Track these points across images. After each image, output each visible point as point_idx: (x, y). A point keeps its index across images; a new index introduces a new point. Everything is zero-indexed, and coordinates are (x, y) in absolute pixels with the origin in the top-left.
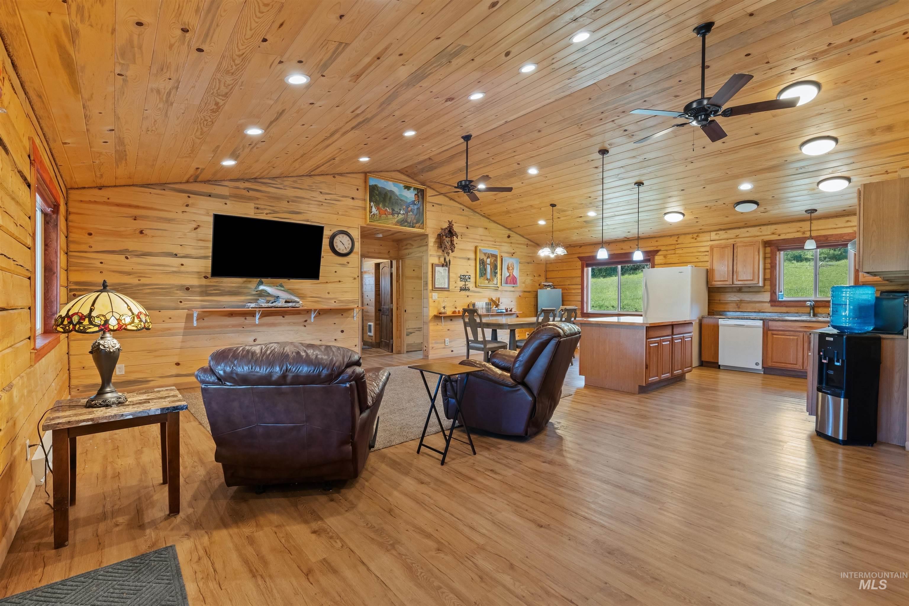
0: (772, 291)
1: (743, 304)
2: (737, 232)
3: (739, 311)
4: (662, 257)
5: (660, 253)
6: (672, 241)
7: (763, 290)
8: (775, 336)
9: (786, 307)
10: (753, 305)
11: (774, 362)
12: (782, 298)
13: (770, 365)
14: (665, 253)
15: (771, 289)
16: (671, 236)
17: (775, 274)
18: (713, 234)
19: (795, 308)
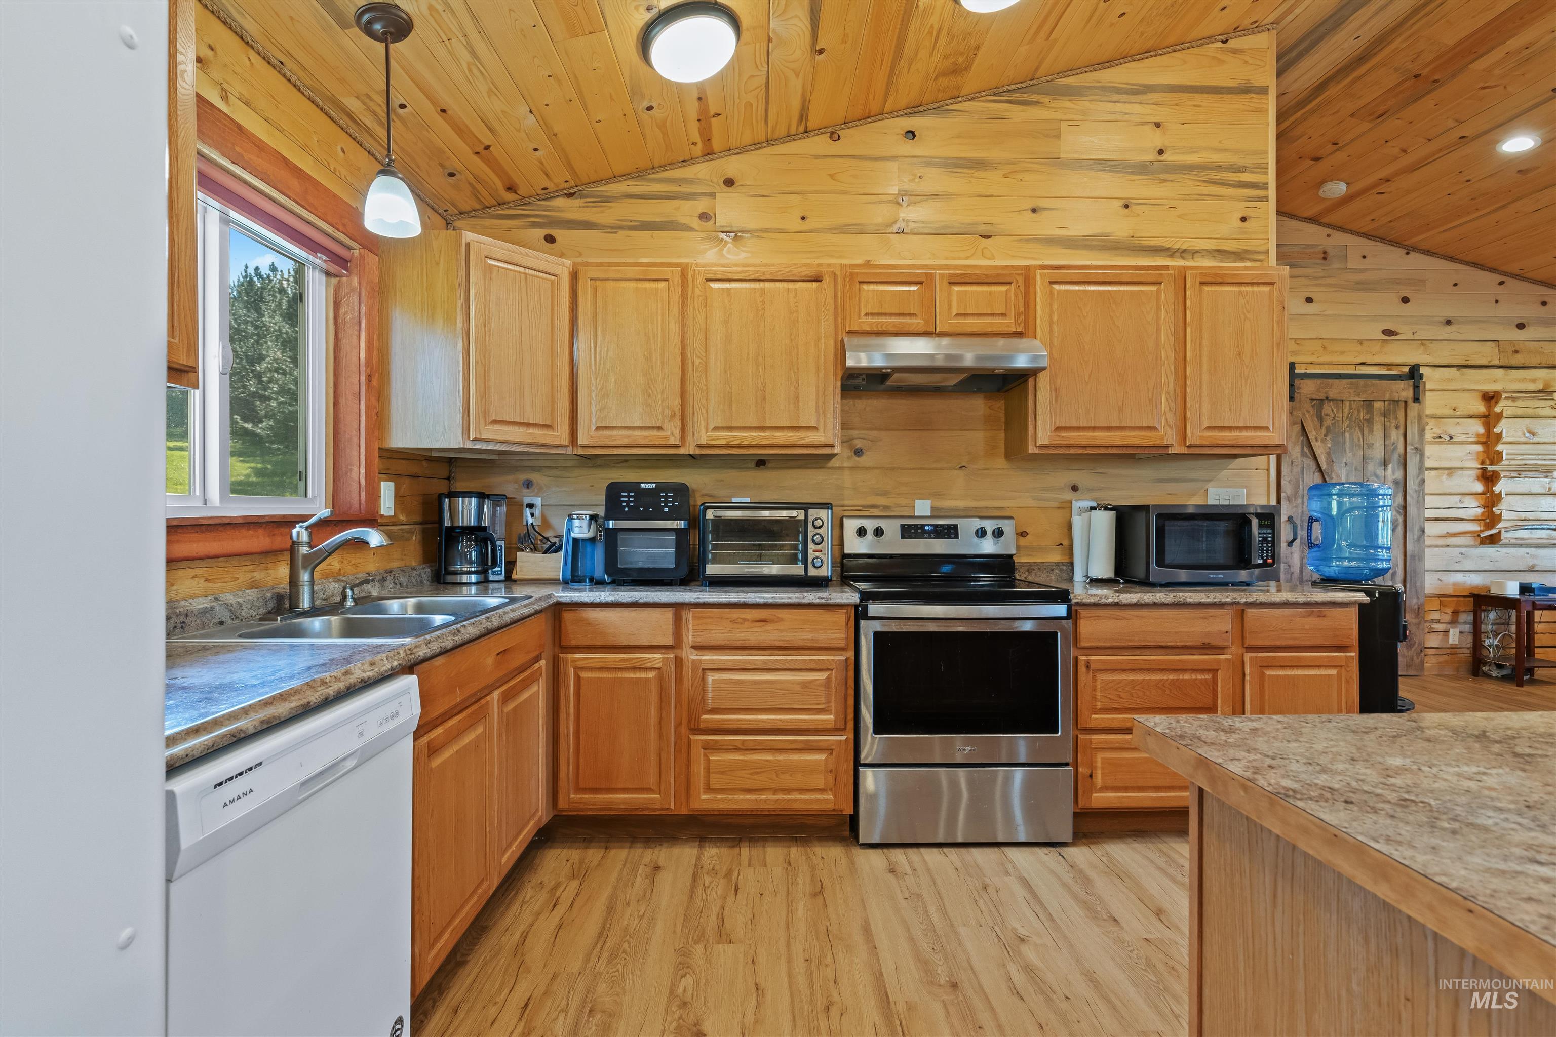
19: (193, 572)
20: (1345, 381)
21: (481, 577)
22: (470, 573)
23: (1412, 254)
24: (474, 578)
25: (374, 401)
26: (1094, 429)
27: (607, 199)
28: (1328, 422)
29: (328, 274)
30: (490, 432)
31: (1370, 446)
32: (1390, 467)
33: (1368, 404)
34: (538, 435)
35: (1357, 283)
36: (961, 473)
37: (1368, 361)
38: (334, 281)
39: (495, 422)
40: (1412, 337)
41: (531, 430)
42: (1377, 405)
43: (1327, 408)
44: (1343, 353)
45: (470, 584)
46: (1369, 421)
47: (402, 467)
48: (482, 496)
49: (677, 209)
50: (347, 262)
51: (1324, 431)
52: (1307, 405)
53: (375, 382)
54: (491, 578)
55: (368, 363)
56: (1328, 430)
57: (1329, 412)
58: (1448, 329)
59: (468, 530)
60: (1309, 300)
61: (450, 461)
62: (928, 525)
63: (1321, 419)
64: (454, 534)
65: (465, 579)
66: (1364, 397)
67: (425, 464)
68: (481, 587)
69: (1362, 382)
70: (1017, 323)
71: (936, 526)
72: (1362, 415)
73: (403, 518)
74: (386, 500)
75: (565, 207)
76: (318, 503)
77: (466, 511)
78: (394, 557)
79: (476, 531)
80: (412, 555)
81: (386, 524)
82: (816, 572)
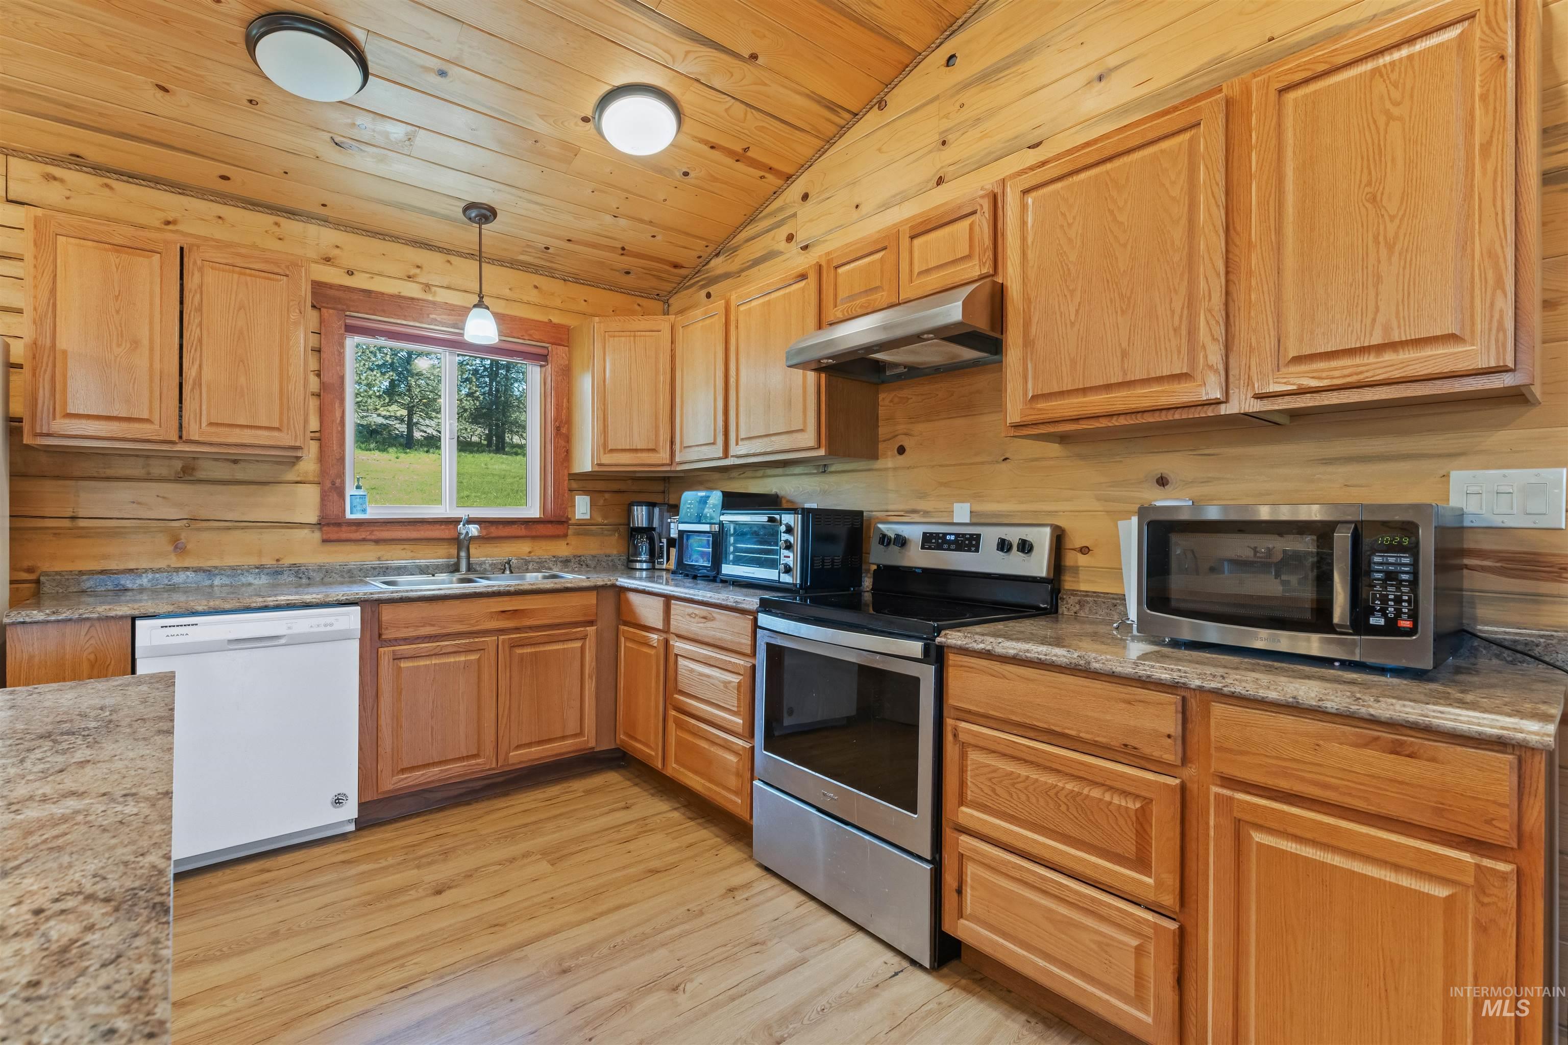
0: (328, 484)
1: (206, 536)
3: (187, 569)
7: (291, 476)
8: (404, 664)
9: (379, 542)
10: (250, 537)
11: (403, 771)
12: (364, 511)
13: (390, 787)
15: (323, 472)
17: (338, 414)
19: (402, 547)
21: (650, 566)
22: (641, 561)
24: (644, 566)
25: (562, 443)
26: (1084, 391)
27: (735, 249)
29: (541, 366)
30: (607, 459)
34: (646, 458)
36: (1004, 466)
38: (544, 369)
39: (612, 451)
41: (639, 455)
45: (642, 569)
47: (590, 485)
49: (773, 238)
50: (546, 356)
53: (564, 430)
54: (657, 566)
55: (556, 420)
59: (638, 531)
62: (951, 534)
64: (635, 533)
65: (638, 565)
67: (630, 482)
68: (649, 573)
70: (982, 264)
71: (957, 535)
73: (599, 520)
74: (582, 507)
75: (718, 265)
76: (533, 511)
77: (640, 516)
78: (591, 547)
79: (648, 531)
80: (613, 546)
81: (581, 524)
82: (786, 578)
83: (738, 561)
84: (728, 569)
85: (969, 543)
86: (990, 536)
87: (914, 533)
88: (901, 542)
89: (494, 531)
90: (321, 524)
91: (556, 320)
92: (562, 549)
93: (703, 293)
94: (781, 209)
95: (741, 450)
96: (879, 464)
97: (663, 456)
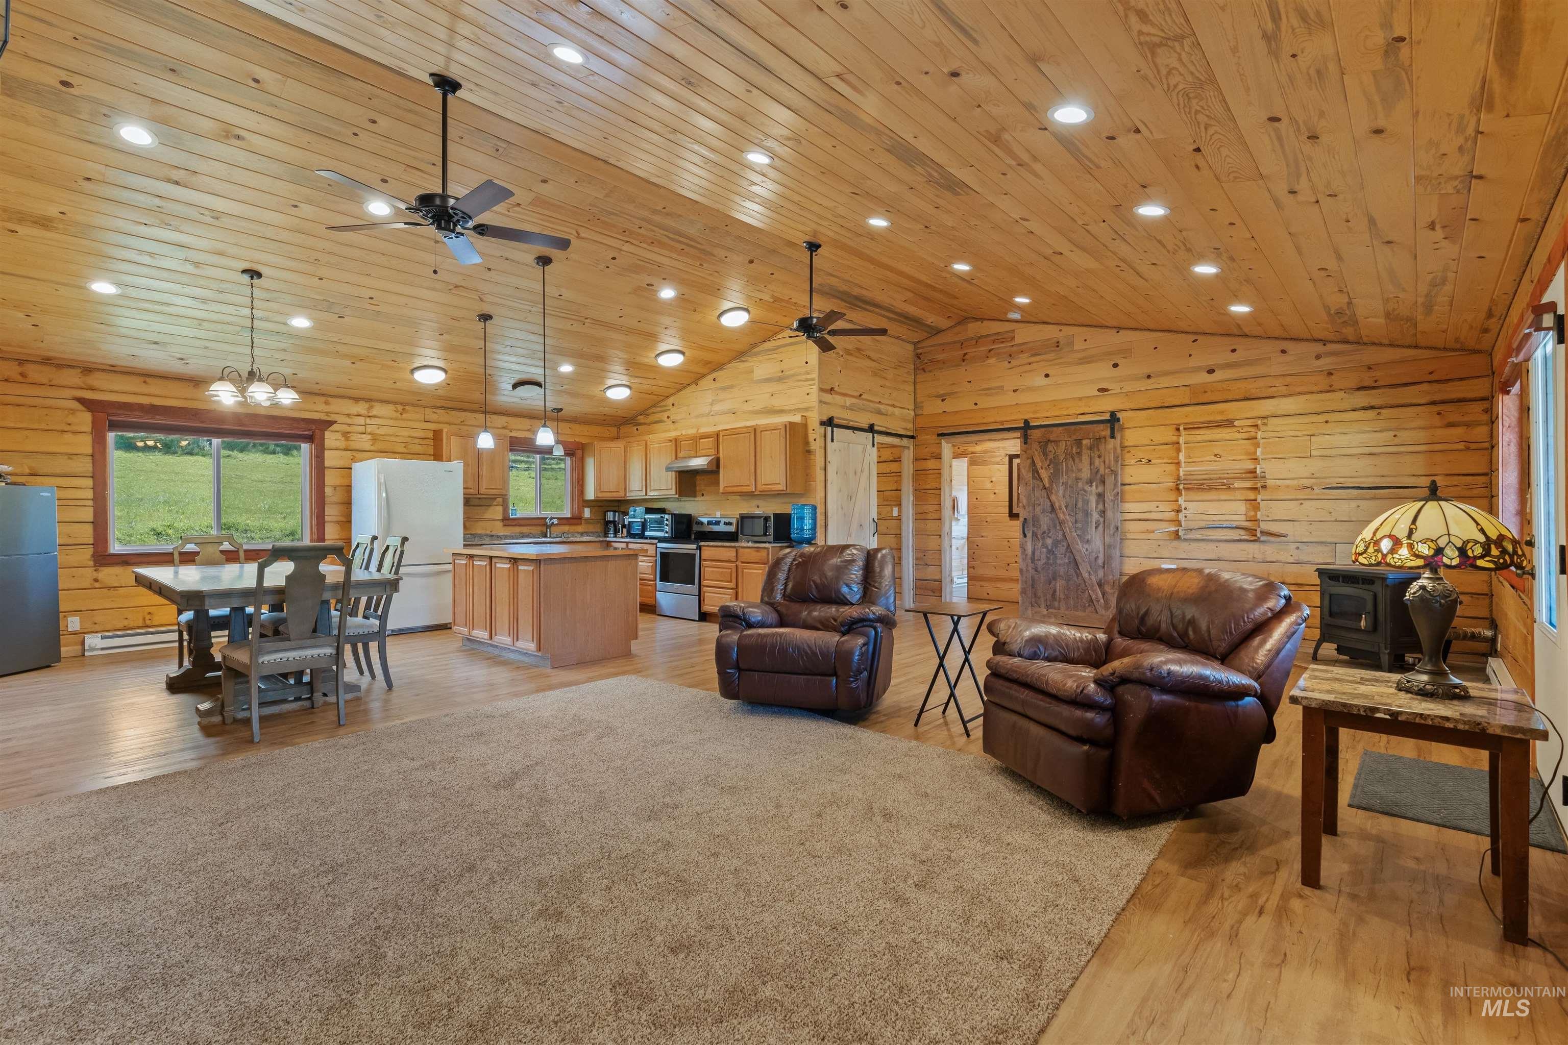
0: (504, 505)
1: (471, 523)
2: (463, 415)
4: (338, 436)
5: (334, 427)
6: (361, 408)
7: (494, 504)
9: (520, 525)
10: (483, 524)
12: (516, 515)
14: (345, 428)
15: (503, 502)
16: (357, 400)
18: (428, 411)
19: (527, 527)
20: (1060, 428)
22: (610, 534)
23: (1121, 332)
24: (612, 536)
25: (580, 488)
26: (732, 486)
27: (648, 415)
28: (1051, 456)
30: (600, 495)
31: (1080, 470)
32: (1094, 484)
33: (1079, 442)
34: (615, 495)
35: (1083, 358)
37: (1086, 411)
38: (572, 459)
39: (601, 492)
40: (1119, 391)
41: (612, 493)
42: (1085, 442)
43: (1050, 447)
44: (1067, 408)
46: (1079, 454)
48: (615, 512)
49: (664, 415)
50: (574, 454)
51: (1048, 462)
52: (1035, 446)
53: (581, 483)
54: (619, 533)
55: (577, 479)
56: (1051, 461)
57: (1051, 449)
58: (1149, 381)
59: (610, 522)
60: (1047, 376)
61: (619, 501)
62: (714, 521)
63: (1045, 454)
64: (607, 523)
66: (1074, 437)
68: (616, 536)
69: (1073, 427)
70: (715, 450)
72: (1074, 449)
73: (594, 518)
74: (587, 513)
75: (641, 419)
76: (567, 514)
77: (610, 516)
78: (591, 528)
79: (614, 522)
80: (599, 528)
81: (586, 519)
82: (666, 535)
83: (651, 531)
84: (647, 534)
85: (718, 523)
86: (723, 521)
87: (705, 520)
88: (702, 523)
89: (562, 521)
90: (503, 520)
91: (577, 440)
92: (580, 529)
93: (635, 428)
94: (665, 406)
95: (652, 494)
96: (697, 499)
97: (621, 494)
